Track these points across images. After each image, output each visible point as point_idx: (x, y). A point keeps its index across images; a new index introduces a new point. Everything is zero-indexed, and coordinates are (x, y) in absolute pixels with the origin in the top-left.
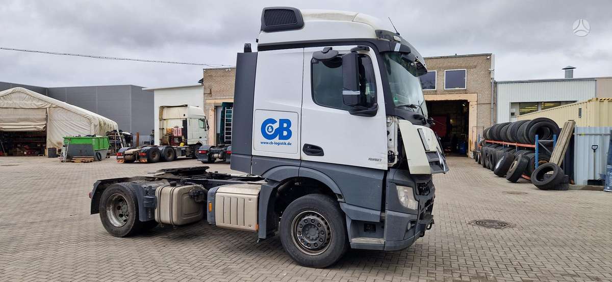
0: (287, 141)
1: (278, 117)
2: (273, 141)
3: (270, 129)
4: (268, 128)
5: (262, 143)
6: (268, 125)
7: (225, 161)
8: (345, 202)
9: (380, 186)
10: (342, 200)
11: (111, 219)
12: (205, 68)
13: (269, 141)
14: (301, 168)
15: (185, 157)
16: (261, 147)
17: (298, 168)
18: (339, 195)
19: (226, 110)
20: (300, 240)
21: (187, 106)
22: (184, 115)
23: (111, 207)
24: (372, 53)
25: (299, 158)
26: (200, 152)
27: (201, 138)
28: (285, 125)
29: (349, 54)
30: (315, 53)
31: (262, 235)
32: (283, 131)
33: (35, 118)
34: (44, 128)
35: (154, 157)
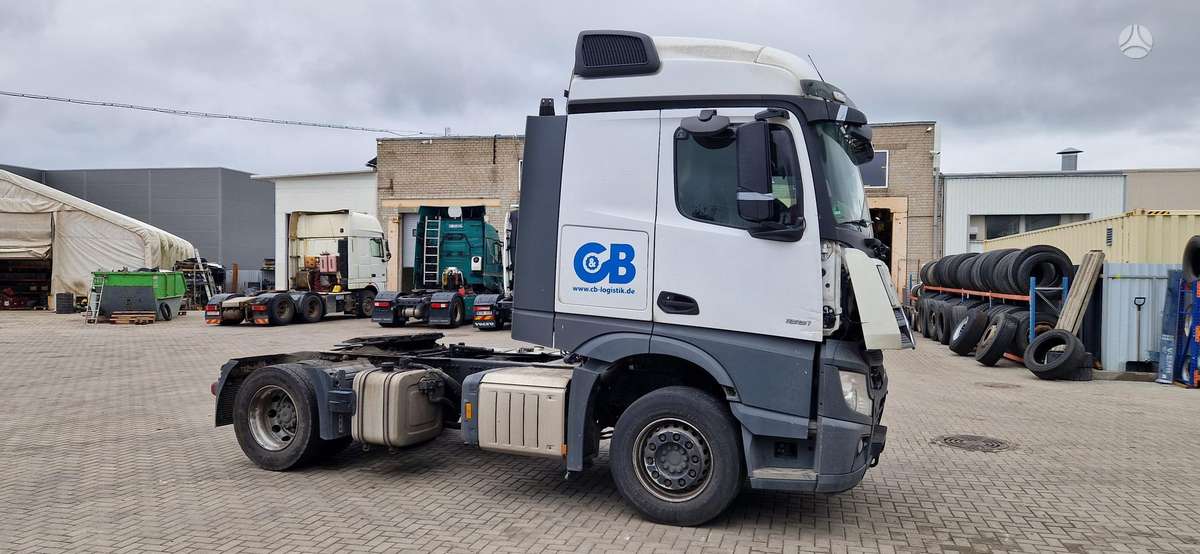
0: (625, 287)
1: (607, 239)
2: (598, 285)
3: (592, 263)
4: (588, 261)
5: (575, 289)
6: (588, 255)
7: (427, 322)
8: (741, 402)
9: (808, 372)
10: (735, 398)
11: (258, 435)
13: (590, 285)
14: (654, 338)
15: (342, 314)
16: (572, 296)
17: (648, 337)
18: (729, 389)
19: (427, 221)
20: (650, 474)
21: (347, 212)
22: (342, 231)
23: (257, 412)
24: (793, 123)
25: (650, 319)
26: (377, 304)
27: (374, 276)
28: (622, 256)
29: (750, 126)
30: (684, 120)
31: (575, 464)
32: (618, 266)
33: (30, 234)
34: (47, 253)
35: (283, 313)
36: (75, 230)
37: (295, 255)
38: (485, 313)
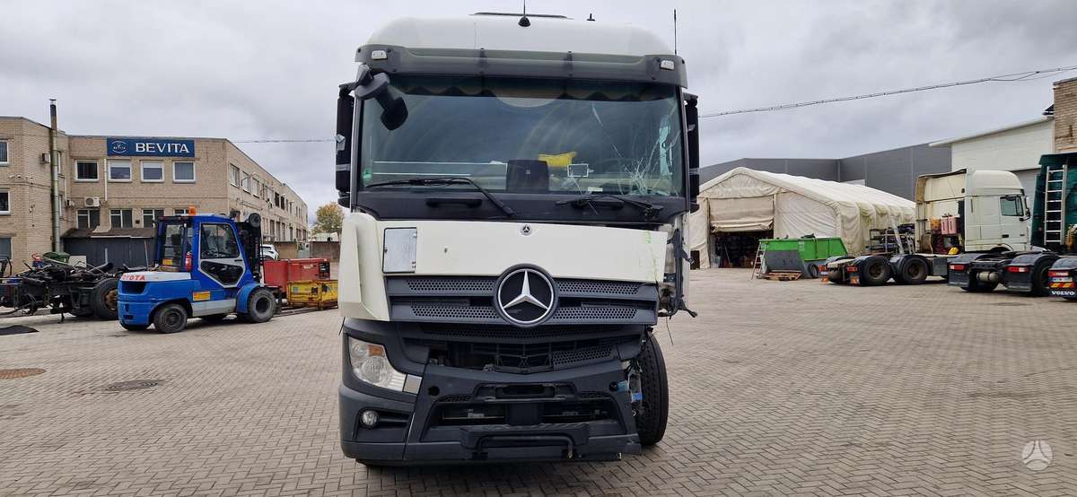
12: (1058, 79)
19: (1048, 172)
21: (965, 170)
22: (963, 191)
26: (952, 267)
27: (1006, 236)
33: (760, 212)
34: (770, 226)
35: (916, 274)
36: (789, 205)
37: (922, 218)
38: (1063, 280)
